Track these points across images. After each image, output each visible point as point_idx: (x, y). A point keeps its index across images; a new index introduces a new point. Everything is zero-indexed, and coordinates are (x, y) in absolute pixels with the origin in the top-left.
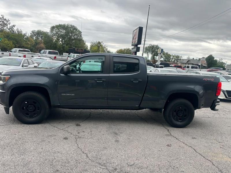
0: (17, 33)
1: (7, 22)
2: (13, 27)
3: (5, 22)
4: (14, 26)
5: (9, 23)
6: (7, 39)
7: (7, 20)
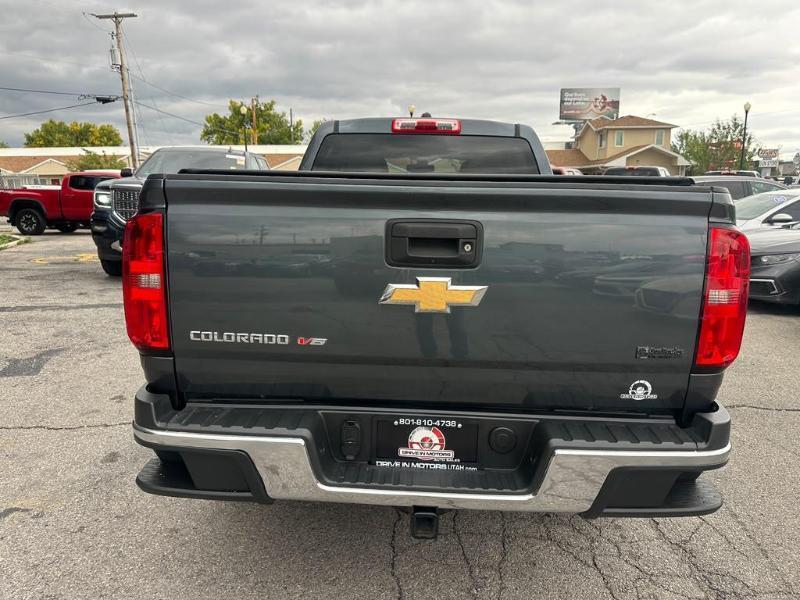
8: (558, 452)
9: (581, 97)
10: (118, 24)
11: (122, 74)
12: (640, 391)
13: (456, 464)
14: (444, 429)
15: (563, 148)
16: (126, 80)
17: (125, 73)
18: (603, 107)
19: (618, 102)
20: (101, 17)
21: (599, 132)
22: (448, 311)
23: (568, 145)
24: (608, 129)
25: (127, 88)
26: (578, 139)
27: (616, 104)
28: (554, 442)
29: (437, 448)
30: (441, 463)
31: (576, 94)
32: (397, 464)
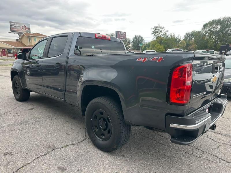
0: (170, 37)
1: (162, 29)
2: (167, 33)
3: (161, 29)
4: (167, 31)
5: (164, 29)
6: (159, 44)
7: (162, 27)
9: (17, 25)
15: (15, 41)
18: (25, 29)
19: (30, 28)
21: (28, 37)
23: (17, 40)
24: (31, 36)
26: (21, 39)
27: (29, 29)
31: (15, 24)
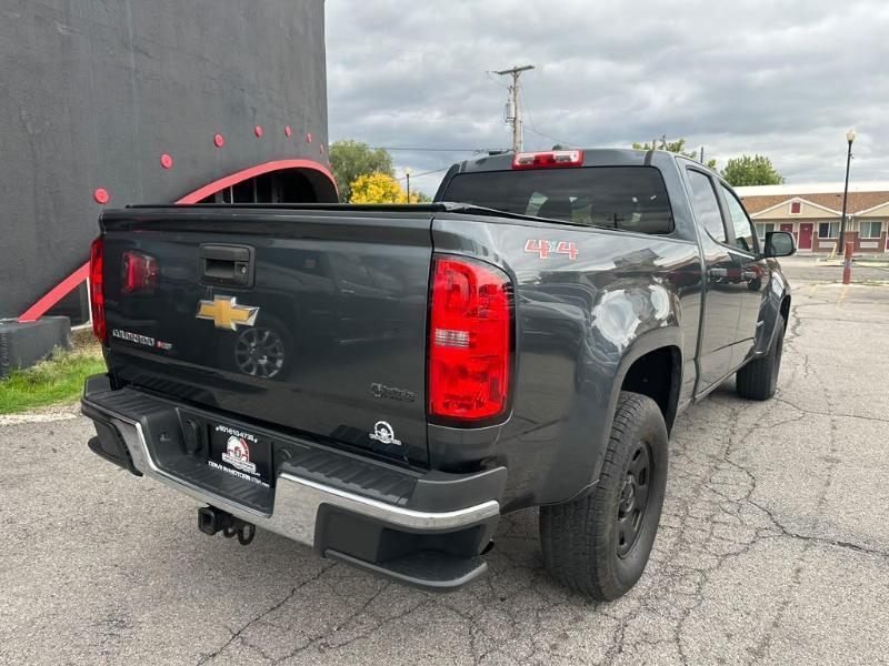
8: (283, 475)
10: (516, 77)
11: (515, 127)
12: (384, 433)
13: (256, 477)
14: (247, 441)
16: (518, 132)
17: (518, 125)
20: (501, 73)
22: (234, 328)
25: (518, 139)
28: (286, 465)
29: (244, 459)
30: (247, 473)
32: (220, 467)
